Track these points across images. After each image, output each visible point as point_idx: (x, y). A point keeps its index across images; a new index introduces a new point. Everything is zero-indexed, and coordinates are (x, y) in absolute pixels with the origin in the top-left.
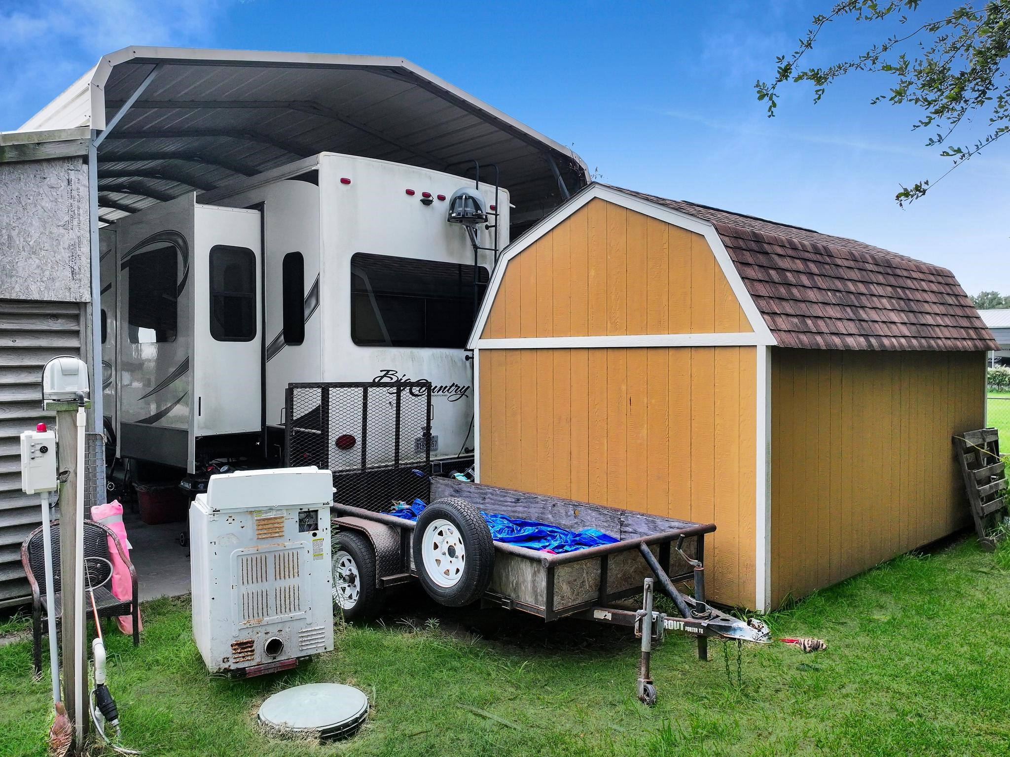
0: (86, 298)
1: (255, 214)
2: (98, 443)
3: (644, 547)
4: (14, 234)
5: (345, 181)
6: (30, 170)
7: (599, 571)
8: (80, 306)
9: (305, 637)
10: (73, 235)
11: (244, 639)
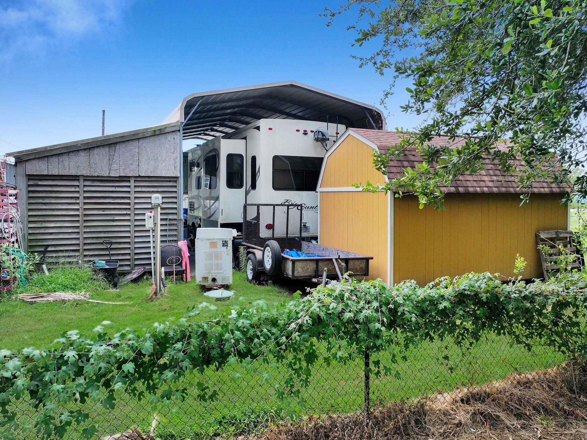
0: (179, 175)
1: (244, 140)
2: (182, 222)
3: (334, 260)
4: (158, 156)
5: (270, 129)
6: (163, 136)
7: (315, 266)
8: (177, 178)
9: (224, 278)
10: (175, 155)
11: (205, 276)
